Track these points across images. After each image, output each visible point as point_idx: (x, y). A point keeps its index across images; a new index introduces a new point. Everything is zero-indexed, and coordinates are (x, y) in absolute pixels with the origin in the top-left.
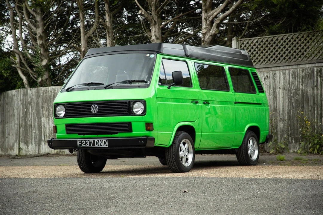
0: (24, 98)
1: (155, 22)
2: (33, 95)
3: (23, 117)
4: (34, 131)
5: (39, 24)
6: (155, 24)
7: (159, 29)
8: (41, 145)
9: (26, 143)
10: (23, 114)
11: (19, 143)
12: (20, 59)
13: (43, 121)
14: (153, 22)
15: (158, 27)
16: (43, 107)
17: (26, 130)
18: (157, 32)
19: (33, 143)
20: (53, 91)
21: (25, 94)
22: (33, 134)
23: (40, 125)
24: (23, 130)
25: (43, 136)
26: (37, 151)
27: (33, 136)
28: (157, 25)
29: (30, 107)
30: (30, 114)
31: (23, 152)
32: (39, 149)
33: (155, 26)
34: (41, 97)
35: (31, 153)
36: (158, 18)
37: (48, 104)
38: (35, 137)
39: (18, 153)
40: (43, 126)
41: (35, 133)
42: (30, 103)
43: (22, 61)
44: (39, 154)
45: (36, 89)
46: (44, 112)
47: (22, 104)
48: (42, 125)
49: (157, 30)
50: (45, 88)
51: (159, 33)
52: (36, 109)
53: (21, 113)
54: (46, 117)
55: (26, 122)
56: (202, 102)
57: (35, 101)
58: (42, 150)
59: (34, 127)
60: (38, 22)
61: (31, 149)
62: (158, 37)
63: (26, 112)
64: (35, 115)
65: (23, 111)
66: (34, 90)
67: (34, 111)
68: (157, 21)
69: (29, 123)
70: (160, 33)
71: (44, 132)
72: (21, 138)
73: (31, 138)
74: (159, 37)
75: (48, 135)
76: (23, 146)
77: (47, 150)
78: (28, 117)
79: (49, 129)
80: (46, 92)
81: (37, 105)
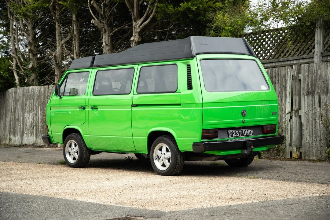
0: (15, 96)
1: (105, 30)
2: (20, 94)
3: (13, 112)
4: (19, 125)
5: (29, 32)
6: (105, 32)
7: (109, 37)
8: (24, 137)
9: (14, 135)
10: (13, 109)
11: (10, 134)
12: (17, 62)
13: (25, 116)
14: (104, 30)
15: (107, 35)
16: (26, 104)
17: (15, 123)
18: (107, 39)
19: (19, 134)
20: (32, 90)
21: (16, 93)
22: (19, 127)
23: (23, 119)
24: (13, 124)
25: (25, 129)
26: (21, 142)
27: (19, 129)
28: (107, 33)
29: (18, 104)
30: (18, 110)
31: (12, 142)
32: (22, 139)
33: (105, 34)
34: (25, 95)
35: (17, 143)
36: (108, 27)
37: (29, 102)
38: (20, 130)
39: (9, 143)
40: (25, 121)
41: (20, 126)
42: (18, 100)
43: (18, 64)
44: (22, 144)
45: (22, 88)
46: (27, 108)
47: (14, 101)
48: (25, 119)
49: (107, 38)
50: (28, 88)
51: (108, 40)
52: (22, 106)
53: (12, 109)
54: (28, 113)
55: (15, 116)
56: (90, 107)
57: (21, 98)
58: (24, 141)
59: (20, 121)
60: (29, 30)
61: (17, 139)
62: (107, 43)
63: (15, 108)
64: (21, 110)
65: (14, 107)
66: (21, 89)
67: (21, 107)
68: (107, 29)
69: (17, 117)
70: (110, 40)
71: (26, 126)
72: (11, 130)
73: (17, 130)
74: (109, 43)
75: (28, 128)
76: (12, 137)
77: (27, 141)
78: (17, 112)
79: (29, 124)
80: (28, 90)
81: (23, 101)
